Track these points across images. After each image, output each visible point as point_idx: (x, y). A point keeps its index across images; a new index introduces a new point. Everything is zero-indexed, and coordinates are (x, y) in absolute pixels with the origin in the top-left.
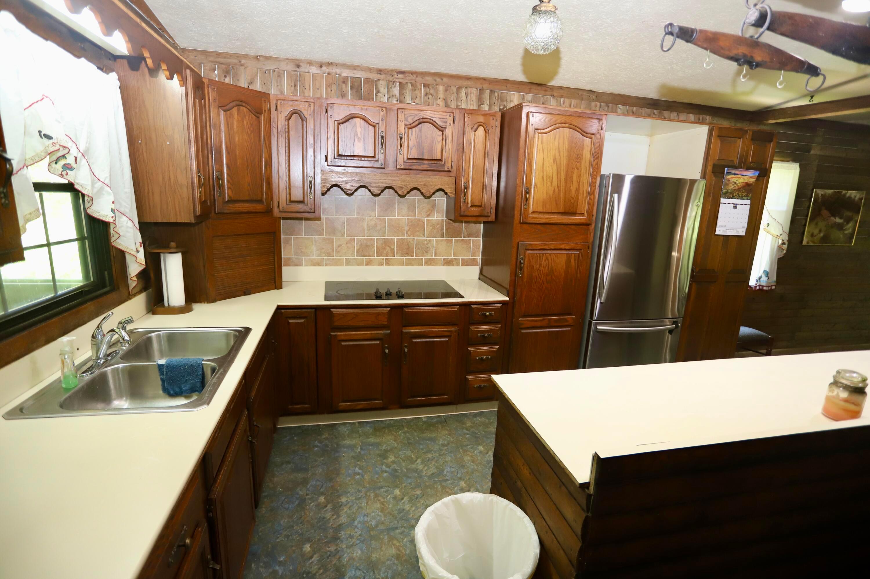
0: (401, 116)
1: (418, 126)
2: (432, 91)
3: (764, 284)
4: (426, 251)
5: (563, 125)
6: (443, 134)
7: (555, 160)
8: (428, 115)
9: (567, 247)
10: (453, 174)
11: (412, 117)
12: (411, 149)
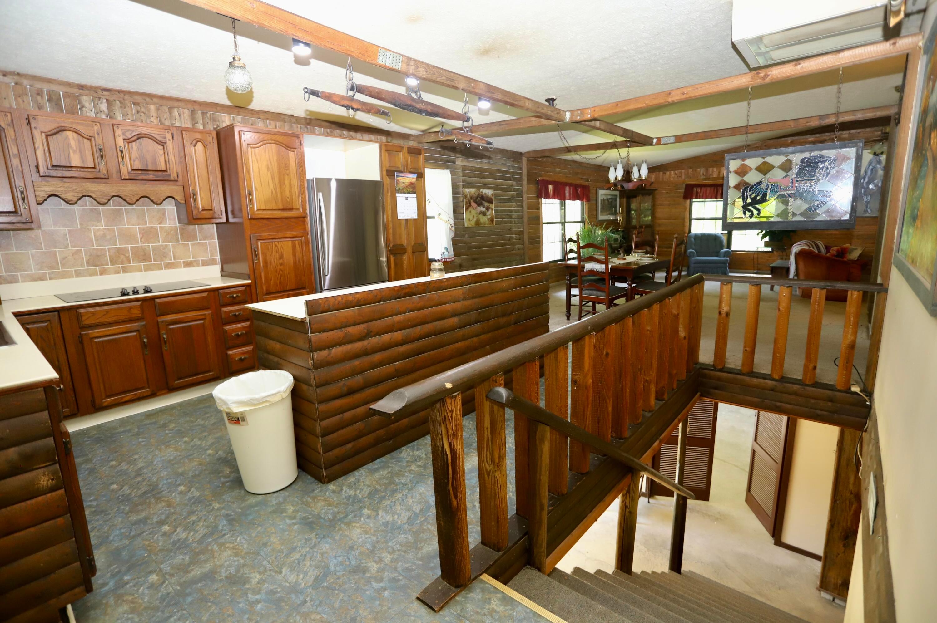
0: (118, 132)
1: (138, 141)
2: (143, 110)
4: (164, 256)
5: (270, 141)
6: (164, 149)
7: (268, 169)
8: (145, 130)
9: (291, 236)
10: (180, 183)
11: (129, 132)
12: (134, 161)
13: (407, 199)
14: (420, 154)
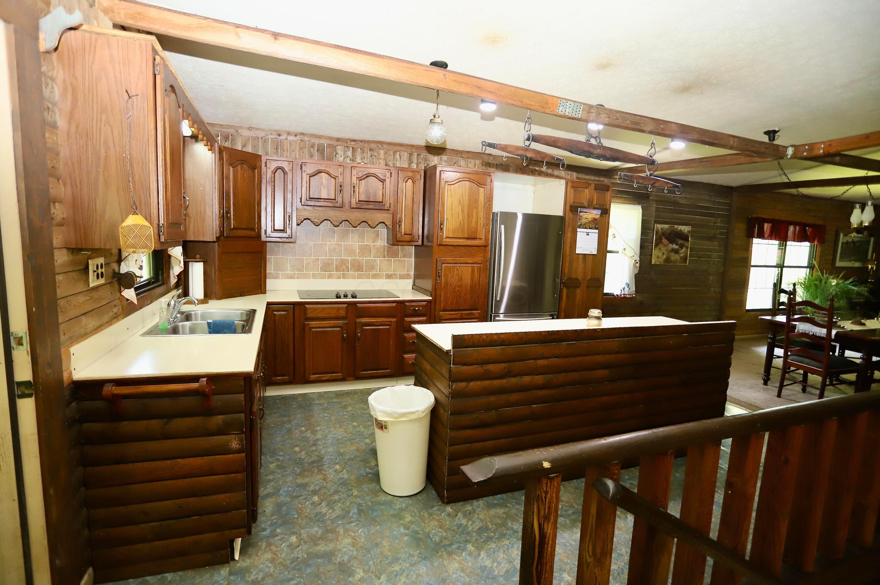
0: (354, 172)
1: (366, 179)
2: (375, 154)
3: (626, 293)
4: (372, 268)
5: (465, 179)
6: (383, 185)
7: (460, 202)
8: (372, 171)
9: (471, 262)
10: (391, 212)
11: (361, 173)
12: (361, 194)
13: (588, 234)
14: (608, 190)
